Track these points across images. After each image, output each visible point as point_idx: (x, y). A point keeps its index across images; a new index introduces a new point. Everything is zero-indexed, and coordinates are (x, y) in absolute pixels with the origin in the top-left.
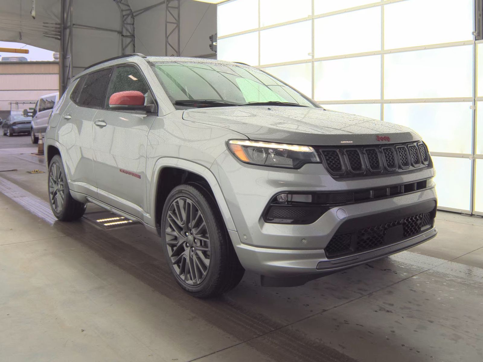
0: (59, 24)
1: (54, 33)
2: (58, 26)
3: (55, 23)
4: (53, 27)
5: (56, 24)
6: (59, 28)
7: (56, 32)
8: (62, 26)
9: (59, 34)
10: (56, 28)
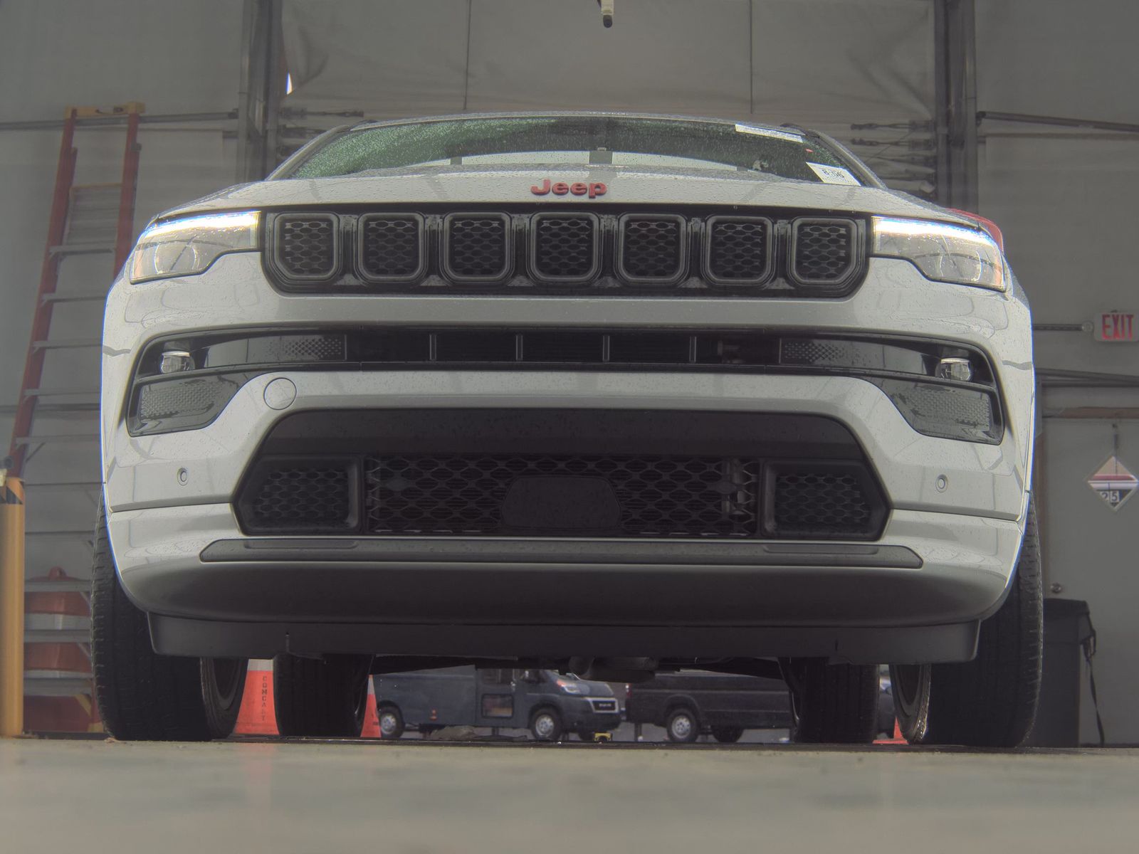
0: (927, 126)
1: (902, 167)
2: (927, 136)
3: (907, 121)
4: (896, 144)
5: (913, 126)
6: (927, 144)
7: (912, 162)
8: (943, 130)
9: (930, 171)
10: (914, 144)
